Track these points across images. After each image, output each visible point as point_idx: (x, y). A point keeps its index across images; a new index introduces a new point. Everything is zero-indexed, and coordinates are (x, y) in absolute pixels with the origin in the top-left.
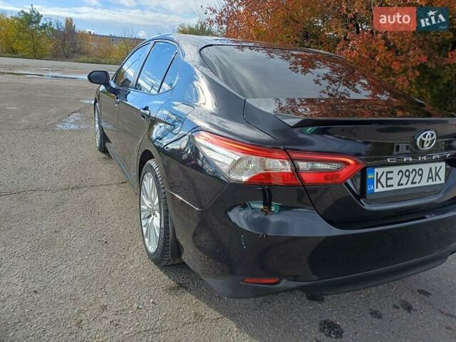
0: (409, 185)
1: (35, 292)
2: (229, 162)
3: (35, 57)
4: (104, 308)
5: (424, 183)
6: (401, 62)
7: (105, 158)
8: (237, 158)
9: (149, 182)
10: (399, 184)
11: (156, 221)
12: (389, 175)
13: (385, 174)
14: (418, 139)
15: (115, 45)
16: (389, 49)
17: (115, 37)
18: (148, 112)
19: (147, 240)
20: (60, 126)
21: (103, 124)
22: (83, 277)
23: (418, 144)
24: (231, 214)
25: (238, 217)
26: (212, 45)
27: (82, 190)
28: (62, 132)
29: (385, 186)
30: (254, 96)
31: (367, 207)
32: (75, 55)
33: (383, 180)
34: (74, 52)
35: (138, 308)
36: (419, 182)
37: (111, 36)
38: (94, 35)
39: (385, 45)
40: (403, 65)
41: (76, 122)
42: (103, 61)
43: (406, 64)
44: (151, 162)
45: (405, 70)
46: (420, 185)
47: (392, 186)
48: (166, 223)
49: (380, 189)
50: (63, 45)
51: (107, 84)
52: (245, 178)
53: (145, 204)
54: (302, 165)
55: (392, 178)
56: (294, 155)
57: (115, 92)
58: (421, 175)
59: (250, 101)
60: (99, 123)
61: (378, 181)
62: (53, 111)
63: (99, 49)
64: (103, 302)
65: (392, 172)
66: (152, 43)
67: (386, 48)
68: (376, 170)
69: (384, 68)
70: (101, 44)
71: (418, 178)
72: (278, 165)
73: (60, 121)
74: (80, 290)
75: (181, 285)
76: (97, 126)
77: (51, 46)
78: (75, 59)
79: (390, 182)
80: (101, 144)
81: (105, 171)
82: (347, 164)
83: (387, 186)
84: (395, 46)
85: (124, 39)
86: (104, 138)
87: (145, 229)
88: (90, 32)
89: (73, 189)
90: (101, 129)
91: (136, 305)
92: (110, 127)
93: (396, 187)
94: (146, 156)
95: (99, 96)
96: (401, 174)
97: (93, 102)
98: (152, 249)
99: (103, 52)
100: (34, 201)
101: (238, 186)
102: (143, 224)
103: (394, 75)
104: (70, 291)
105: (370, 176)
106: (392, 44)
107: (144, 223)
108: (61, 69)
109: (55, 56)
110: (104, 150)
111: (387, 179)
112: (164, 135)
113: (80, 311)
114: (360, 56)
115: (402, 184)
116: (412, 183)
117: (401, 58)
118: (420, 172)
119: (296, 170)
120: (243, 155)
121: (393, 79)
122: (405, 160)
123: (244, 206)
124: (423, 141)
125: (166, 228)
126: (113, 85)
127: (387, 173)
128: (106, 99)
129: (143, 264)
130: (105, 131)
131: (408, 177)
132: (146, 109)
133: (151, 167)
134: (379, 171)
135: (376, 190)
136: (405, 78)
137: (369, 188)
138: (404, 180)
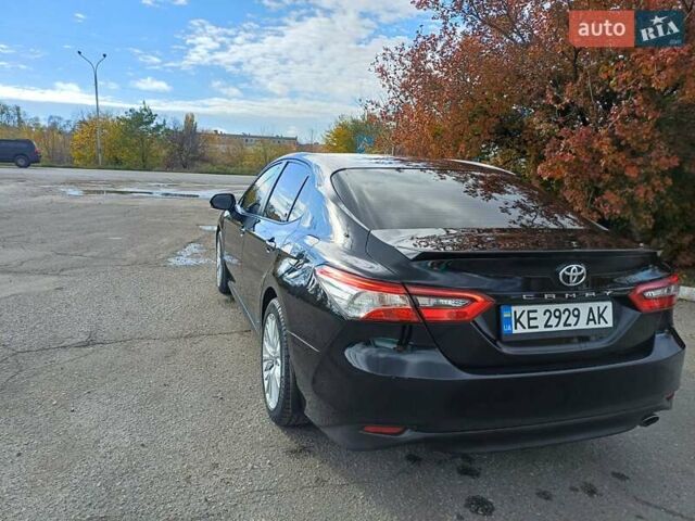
0: (561, 327)
1: (143, 445)
2: (347, 297)
3: (145, 169)
4: (216, 466)
5: (582, 325)
6: (639, 166)
7: (226, 301)
8: (355, 292)
9: (271, 325)
10: (546, 326)
11: (277, 371)
12: (532, 315)
13: (526, 313)
14: (561, 274)
15: (249, 148)
16: (621, 149)
17: (249, 136)
18: (273, 245)
19: (268, 395)
20: (173, 261)
21: (226, 258)
22: (194, 434)
23: (561, 280)
24: (348, 353)
25: (356, 356)
26: (344, 169)
27: (197, 340)
28: (176, 267)
29: (526, 326)
30: (381, 227)
31: (506, 350)
32: (196, 163)
33: (524, 320)
34: (194, 159)
35: (252, 468)
36: (575, 325)
37: (245, 136)
38: (222, 134)
39: (613, 144)
40: (642, 171)
41: (193, 255)
42: (232, 170)
43: (648, 169)
44: (275, 301)
45: (648, 178)
46: (577, 327)
47: (537, 327)
48: (287, 370)
49: (520, 330)
50: (181, 150)
51: (232, 210)
52: (362, 315)
53: (267, 352)
54: (422, 301)
55: (535, 318)
56: (413, 290)
57: (242, 219)
58: (578, 316)
59: (374, 233)
60: (222, 256)
61: (517, 321)
62: (165, 240)
63: (229, 154)
64: (214, 460)
65: (536, 311)
66: (284, 162)
67: (615, 148)
68: (514, 308)
69: (616, 175)
70: (231, 147)
71: (572, 320)
72: (397, 300)
73: (174, 254)
74: (189, 448)
75: (304, 449)
76: (219, 260)
77: (164, 153)
78: (196, 168)
79: (533, 323)
80: (222, 284)
81: (226, 317)
82: (473, 300)
83: (530, 327)
84: (628, 145)
85: (262, 139)
86: (227, 276)
87: (266, 383)
88: (216, 131)
89: (186, 337)
90: (224, 263)
91: (250, 465)
92: (235, 261)
93: (542, 329)
94: (270, 294)
95: (222, 222)
96: (548, 314)
97: (216, 228)
98: (272, 405)
99: (232, 158)
100: (142, 351)
101: (357, 322)
102: (265, 376)
103: (632, 185)
104: (179, 446)
105: (506, 315)
106: (623, 143)
107: (266, 374)
108: (175, 184)
109: (169, 166)
110: (225, 290)
111: (529, 319)
112: (290, 271)
113: (189, 467)
114: (577, 160)
115: (551, 326)
116: (565, 325)
117: (639, 161)
118: (576, 313)
119: (416, 306)
120: (360, 290)
121: (630, 191)
122: (546, 296)
123: (368, 344)
124: (569, 276)
125: (287, 376)
126: (239, 209)
127: (529, 312)
128: (231, 226)
129: (262, 423)
130: (228, 266)
131: (559, 317)
132: (272, 240)
133: (274, 306)
134: (518, 309)
135: (515, 332)
136: (649, 188)
137: (506, 329)
138: (554, 321)
